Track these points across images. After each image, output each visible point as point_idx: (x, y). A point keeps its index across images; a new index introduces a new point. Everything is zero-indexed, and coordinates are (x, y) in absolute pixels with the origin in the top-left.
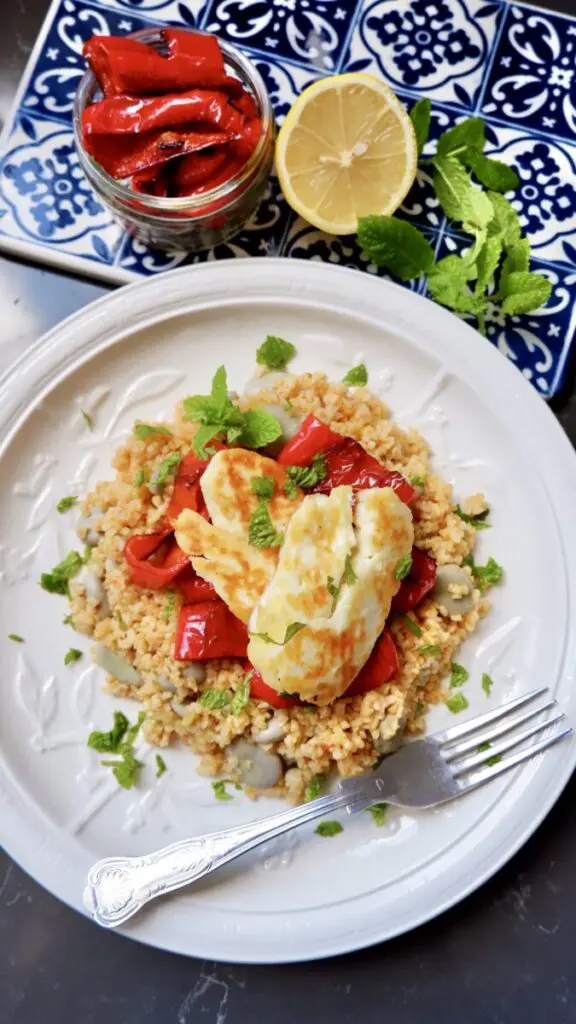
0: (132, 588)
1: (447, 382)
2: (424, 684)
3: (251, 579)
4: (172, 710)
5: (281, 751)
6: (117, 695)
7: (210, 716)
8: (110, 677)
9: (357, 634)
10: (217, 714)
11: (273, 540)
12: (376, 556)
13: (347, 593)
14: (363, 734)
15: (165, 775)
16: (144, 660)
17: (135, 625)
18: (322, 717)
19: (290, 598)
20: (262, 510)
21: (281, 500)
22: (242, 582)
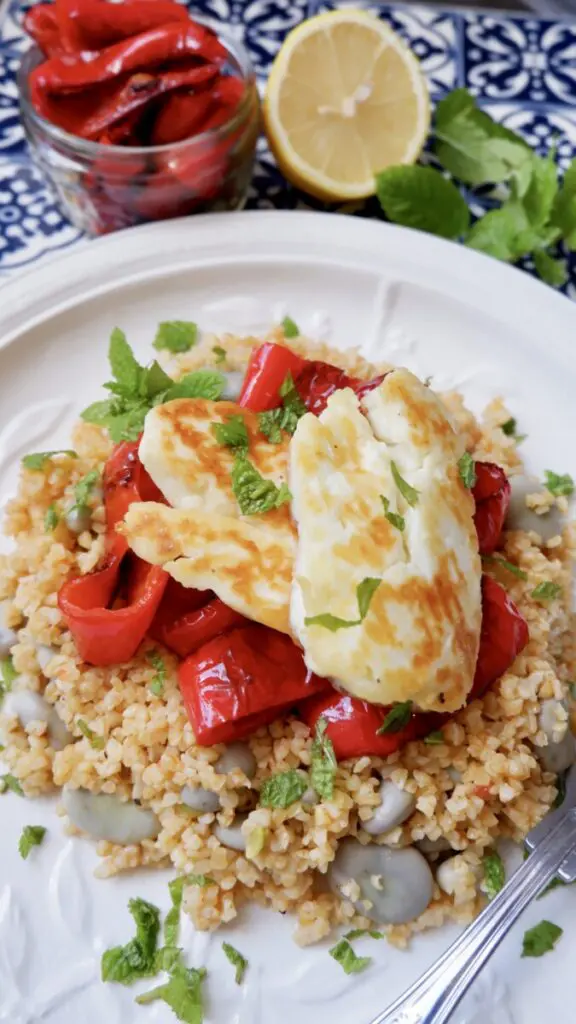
0: (90, 675)
1: (394, 294)
2: (559, 652)
3: (267, 563)
4: (222, 845)
5: (418, 834)
6: (125, 872)
7: (286, 823)
8: (103, 844)
9: (454, 578)
10: (297, 812)
11: (275, 499)
12: (428, 461)
13: (414, 518)
14: (522, 747)
15: (250, 975)
16: (149, 777)
17: (114, 733)
18: (456, 743)
19: (339, 551)
20: (241, 465)
21: (263, 448)
22: (255, 571)
